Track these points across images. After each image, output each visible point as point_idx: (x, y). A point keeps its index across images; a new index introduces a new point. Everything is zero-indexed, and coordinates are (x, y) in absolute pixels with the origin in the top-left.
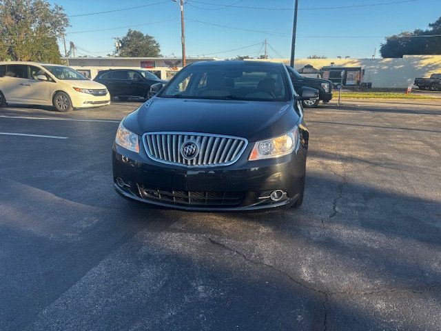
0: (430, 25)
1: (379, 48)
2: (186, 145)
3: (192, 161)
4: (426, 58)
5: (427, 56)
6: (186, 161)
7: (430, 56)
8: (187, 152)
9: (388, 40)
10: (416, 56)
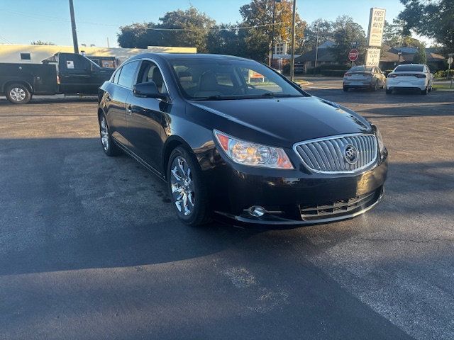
0: (160, 19)
4: (167, 50)
9: (123, 31)
10: (158, 47)
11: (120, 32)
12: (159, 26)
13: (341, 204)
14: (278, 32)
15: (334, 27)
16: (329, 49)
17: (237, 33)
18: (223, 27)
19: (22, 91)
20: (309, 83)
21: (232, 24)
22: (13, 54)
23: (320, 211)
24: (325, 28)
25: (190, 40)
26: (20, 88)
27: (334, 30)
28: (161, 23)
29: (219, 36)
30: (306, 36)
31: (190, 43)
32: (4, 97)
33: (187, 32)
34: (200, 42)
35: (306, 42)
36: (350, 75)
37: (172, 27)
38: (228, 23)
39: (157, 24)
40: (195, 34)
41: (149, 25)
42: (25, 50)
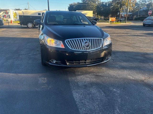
0: (82, 1)
1: (68, 8)
2: (85, 43)
3: (88, 48)
4: (82, 12)
5: (83, 11)
6: (86, 48)
7: (84, 11)
8: (86, 45)
9: (70, 5)
10: (80, 11)
11: (69, 6)
12: (81, 3)
13: (84, 61)
14: (124, 4)
15: (148, 2)
16: (144, 11)
17: (107, 5)
18: (102, 3)
19: (31, 24)
20: (133, 23)
21: (106, 2)
22: (36, 13)
23: (75, 63)
24: (144, 2)
25: (91, 8)
26: (31, 23)
27: (148, 3)
28: (82, 2)
29: (101, 6)
30: (136, 5)
31: (91, 9)
32: (27, 26)
33: (90, 5)
34: (94, 9)
35: (136, 8)
36: (146, 20)
37: (86, 3)
38: (104, 1)
39: (80, 3)
40: (93, 6)
41: (78, 3)
42: (39, 12)
